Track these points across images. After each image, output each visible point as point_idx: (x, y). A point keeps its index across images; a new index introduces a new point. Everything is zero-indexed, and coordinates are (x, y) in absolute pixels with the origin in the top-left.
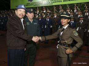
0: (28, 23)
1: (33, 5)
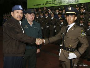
0: (26, 26)
1: (54, 3)
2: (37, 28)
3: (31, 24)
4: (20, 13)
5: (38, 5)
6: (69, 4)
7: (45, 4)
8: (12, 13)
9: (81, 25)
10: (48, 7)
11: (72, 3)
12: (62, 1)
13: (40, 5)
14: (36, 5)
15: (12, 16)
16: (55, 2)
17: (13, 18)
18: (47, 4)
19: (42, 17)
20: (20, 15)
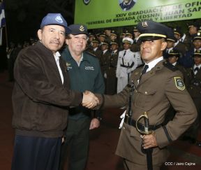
2: (92, 68)
5: (99, 22)
6: (168, 21)
7: (114, 20)
10: (121, 27)
11: (175, 17)
12: (153, 13)
13: (102, 22)
14: (94, 23)
16: (136, 16)
17: (42, 44)
18: (117, 20)
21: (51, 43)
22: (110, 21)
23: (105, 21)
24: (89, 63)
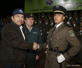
2: (36, 33)
3: (30, 29)
4: (20, 17)
7: (44, 9)
8: (12, 17)
9: (81, 31)
11: (71, 9)
14: (34, 10)
15: (13, 20)
17: (14, 23)
19: (40, 22)
20: (21, 19)
21: (18, 22)
22: (42, 10)
23: (39, 10)
24: (35, 30)
